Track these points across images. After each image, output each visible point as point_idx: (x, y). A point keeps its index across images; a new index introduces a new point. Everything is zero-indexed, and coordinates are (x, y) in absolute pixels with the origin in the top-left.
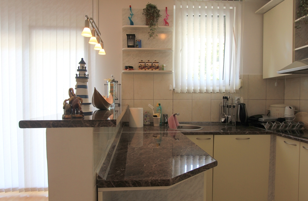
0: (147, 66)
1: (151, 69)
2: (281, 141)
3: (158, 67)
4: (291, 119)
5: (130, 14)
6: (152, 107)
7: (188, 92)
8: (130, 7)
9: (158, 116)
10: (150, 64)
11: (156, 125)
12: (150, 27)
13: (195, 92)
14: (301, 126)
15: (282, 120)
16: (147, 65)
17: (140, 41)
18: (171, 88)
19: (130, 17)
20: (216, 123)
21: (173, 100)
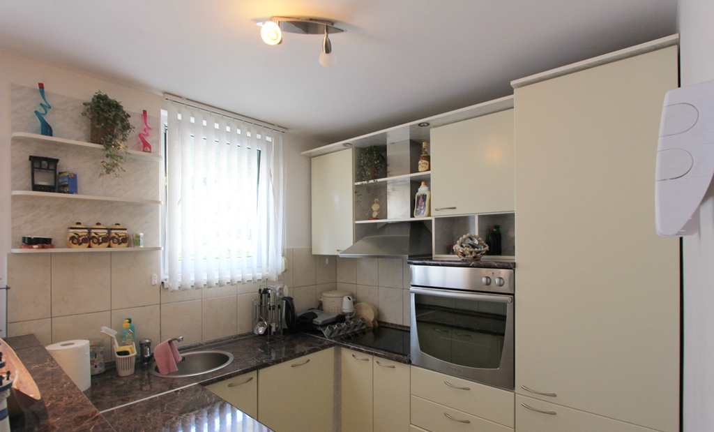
0: (94, 237)
1: (107, 244)
2: (348, 355)
3: (125, 240)
4: (351, 314)
5: (41, 104)
6: (113, 333)
7: (196, 287)
8: (41, 86)
9: (130, 352)
10: (103, 233)
11: (126, 371)
12: (107, 149)
13: (208, 285)
14: (363, 324)
15: (341, 318)
16: (96, 233)
17: (72, 176)
18: (156, 281)
19: (42, 111)
20: (246, 335)
21: (160, 304)
